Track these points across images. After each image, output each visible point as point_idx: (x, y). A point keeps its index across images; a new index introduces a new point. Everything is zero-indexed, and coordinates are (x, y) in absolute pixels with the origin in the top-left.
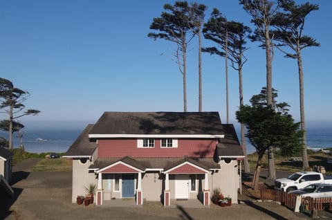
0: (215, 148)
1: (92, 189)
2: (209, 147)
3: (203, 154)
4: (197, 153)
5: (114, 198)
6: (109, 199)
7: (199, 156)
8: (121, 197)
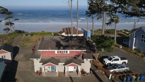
0: (82, 54)
1: (41, 69)
2: (80, 53)
3: (78, 56)
4: (76, 55)
5: (48, 71)
6: (47, 72)
7: (77, 56)
8: (51, 71)
